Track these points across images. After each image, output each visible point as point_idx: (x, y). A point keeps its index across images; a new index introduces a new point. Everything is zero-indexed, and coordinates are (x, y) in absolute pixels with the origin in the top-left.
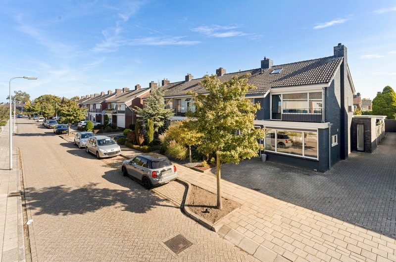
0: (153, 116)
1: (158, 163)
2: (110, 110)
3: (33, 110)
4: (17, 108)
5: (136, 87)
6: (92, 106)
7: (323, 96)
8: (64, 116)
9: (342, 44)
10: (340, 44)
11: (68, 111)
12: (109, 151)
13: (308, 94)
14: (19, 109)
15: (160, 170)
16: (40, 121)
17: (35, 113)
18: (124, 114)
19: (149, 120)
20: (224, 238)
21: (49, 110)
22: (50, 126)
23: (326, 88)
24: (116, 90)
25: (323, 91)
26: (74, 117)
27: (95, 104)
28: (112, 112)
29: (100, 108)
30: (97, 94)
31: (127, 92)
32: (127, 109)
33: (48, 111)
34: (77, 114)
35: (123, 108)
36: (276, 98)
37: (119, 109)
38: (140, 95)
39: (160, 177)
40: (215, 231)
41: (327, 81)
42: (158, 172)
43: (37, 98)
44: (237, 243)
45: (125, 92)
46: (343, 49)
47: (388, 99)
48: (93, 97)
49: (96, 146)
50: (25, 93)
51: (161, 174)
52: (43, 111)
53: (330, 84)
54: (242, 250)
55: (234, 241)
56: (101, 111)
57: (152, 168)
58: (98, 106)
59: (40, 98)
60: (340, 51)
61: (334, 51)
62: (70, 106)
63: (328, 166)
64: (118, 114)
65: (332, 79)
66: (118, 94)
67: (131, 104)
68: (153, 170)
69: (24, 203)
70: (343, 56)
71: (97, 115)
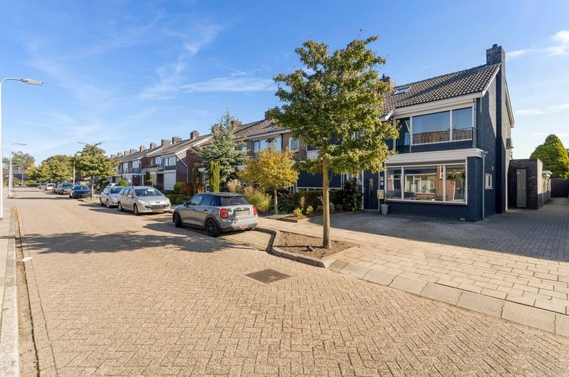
0: (218, 158)
1: (230, 200)
2: (152, 167)
3: (39, 176)
4: (15, 175)
5: (192, 134)
6: (126, 166)
7: (474, 112)
8: (85, 170)
9: (498, 46)
10: (495, 46)
11: (92, 162)
12: (154, 203)
13: (451, 112)
14: (18, 176)
15: (233, 208)
16: (48, 188)
17: (41, 179)
18: (175, 171)
19: (212, 162)
20: (339, 272)
21: (63, 170)
22: (63, 191)
23: (478, 99)
24: (162, 141)
25: (473, 105)
26: (101, 171)
27: (131, 162)
28: (156, 169)
29: (138, 167)
30: (134, 150)
31: (178, 143)
32: (179, 163)
33: (61, 172)
34: (104, 166)
35: (172, 162)
36: (403, 122)
37: (167, 165)
38: (198, 144)
39: (233, 218)
40: (324, 267)
41: (481, 89)
42: (230, 210)
43: (46, 159)
44: (361, 276)
45: (175, 142)
46: (500, 52)
47: (552, 153)
48: (128, 154)
49: (133, 197)
50: (27, 155)
51: (234, 215)
52: (54, 172)
53: (484, 93)
54: (368, 282)
55: (355, 274)
56: (139, 170)
57: (220, 205)
58: (136, 165)
59: (49, 159)
60: (495, 55)
61: (487, 56)
62: (94, 155)
63: (481, 215)
64: (165, 171)
65: (486, 89)
66: (165, 146)
67: (185, 156)
68: (221, 208)
69: (19, 245)
70: (500, 61)
71: (133, 176)
